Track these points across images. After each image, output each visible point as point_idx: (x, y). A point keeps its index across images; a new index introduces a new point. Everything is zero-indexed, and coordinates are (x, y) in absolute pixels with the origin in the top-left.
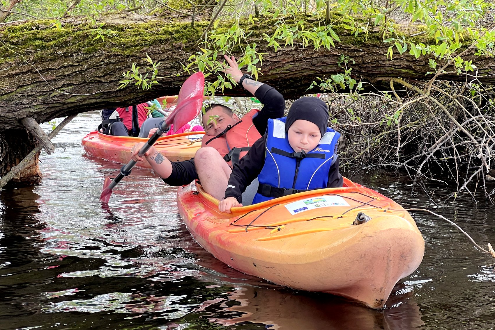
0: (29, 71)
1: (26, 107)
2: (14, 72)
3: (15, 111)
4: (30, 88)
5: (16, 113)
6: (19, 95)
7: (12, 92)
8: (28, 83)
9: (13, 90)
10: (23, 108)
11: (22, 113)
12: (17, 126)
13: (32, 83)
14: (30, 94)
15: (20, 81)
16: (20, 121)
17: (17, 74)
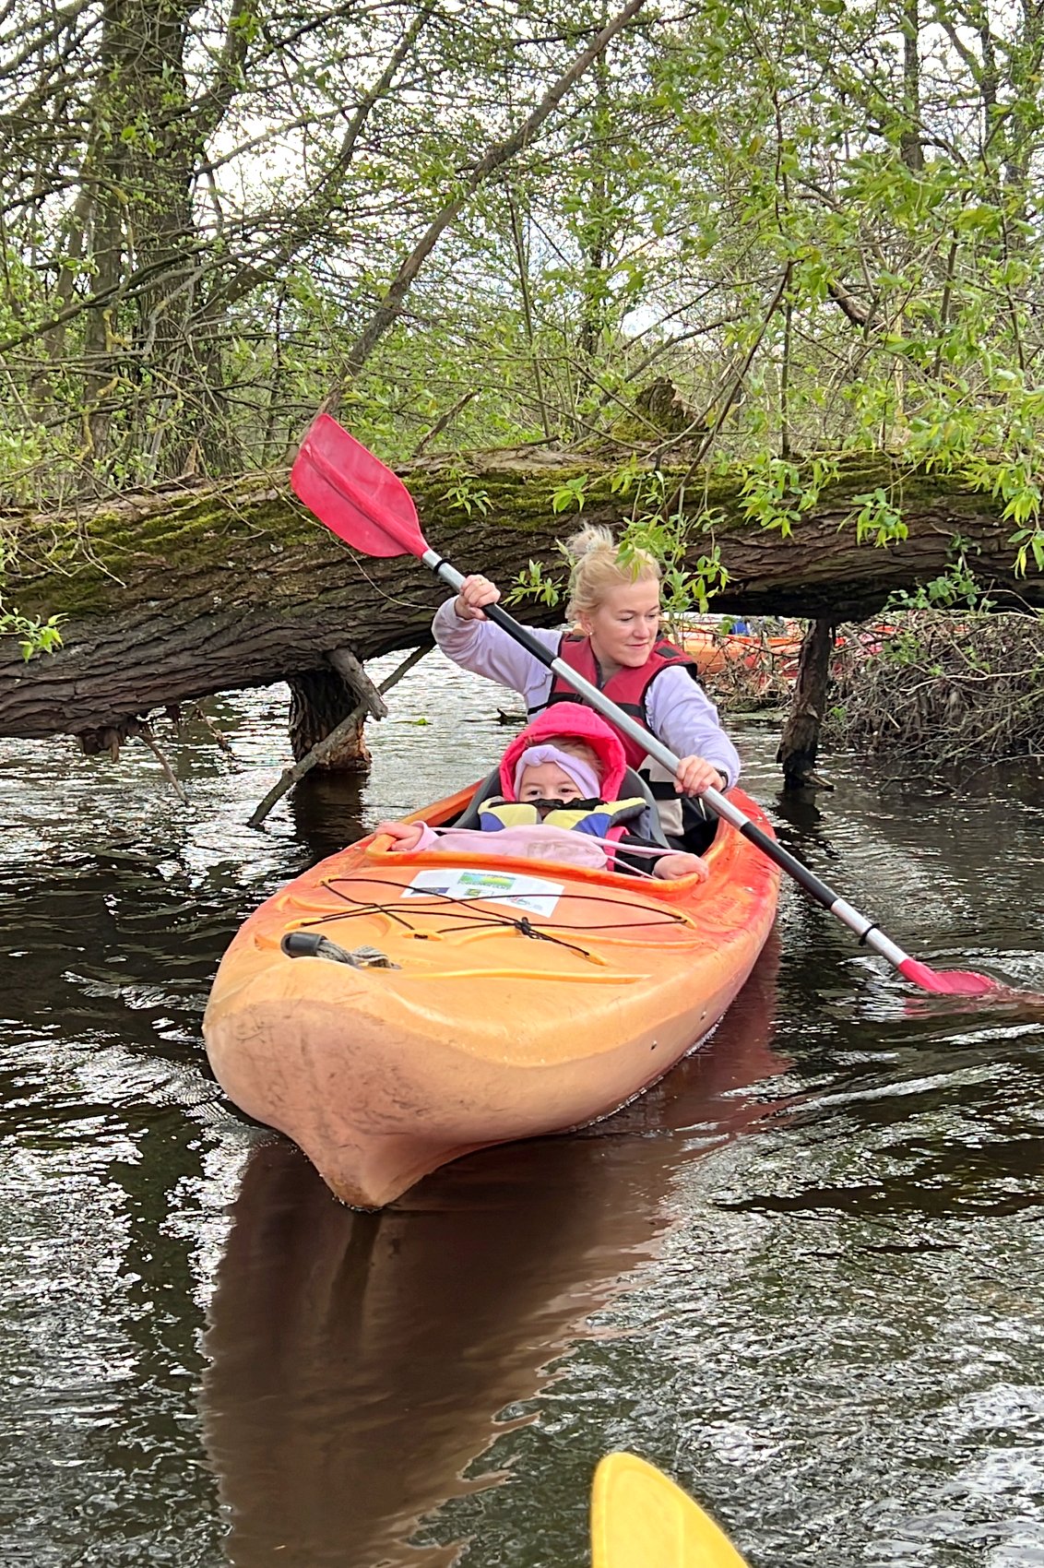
0: (343, 561)
1: (336, 631)
2: (314, 562)
3: (316, 637)
4: (344, 593)
5: (317, 641)
6: (323, 607)
7: (310, 600)
8: (341, 583)
9: (311, 597)
10: (331, 632)
11: (329, 641)
12: (319, 666)
13: (347, 585)
14: (344, 604)
15: (325, 580)
16: (326, 655)
17: (320, 567)
